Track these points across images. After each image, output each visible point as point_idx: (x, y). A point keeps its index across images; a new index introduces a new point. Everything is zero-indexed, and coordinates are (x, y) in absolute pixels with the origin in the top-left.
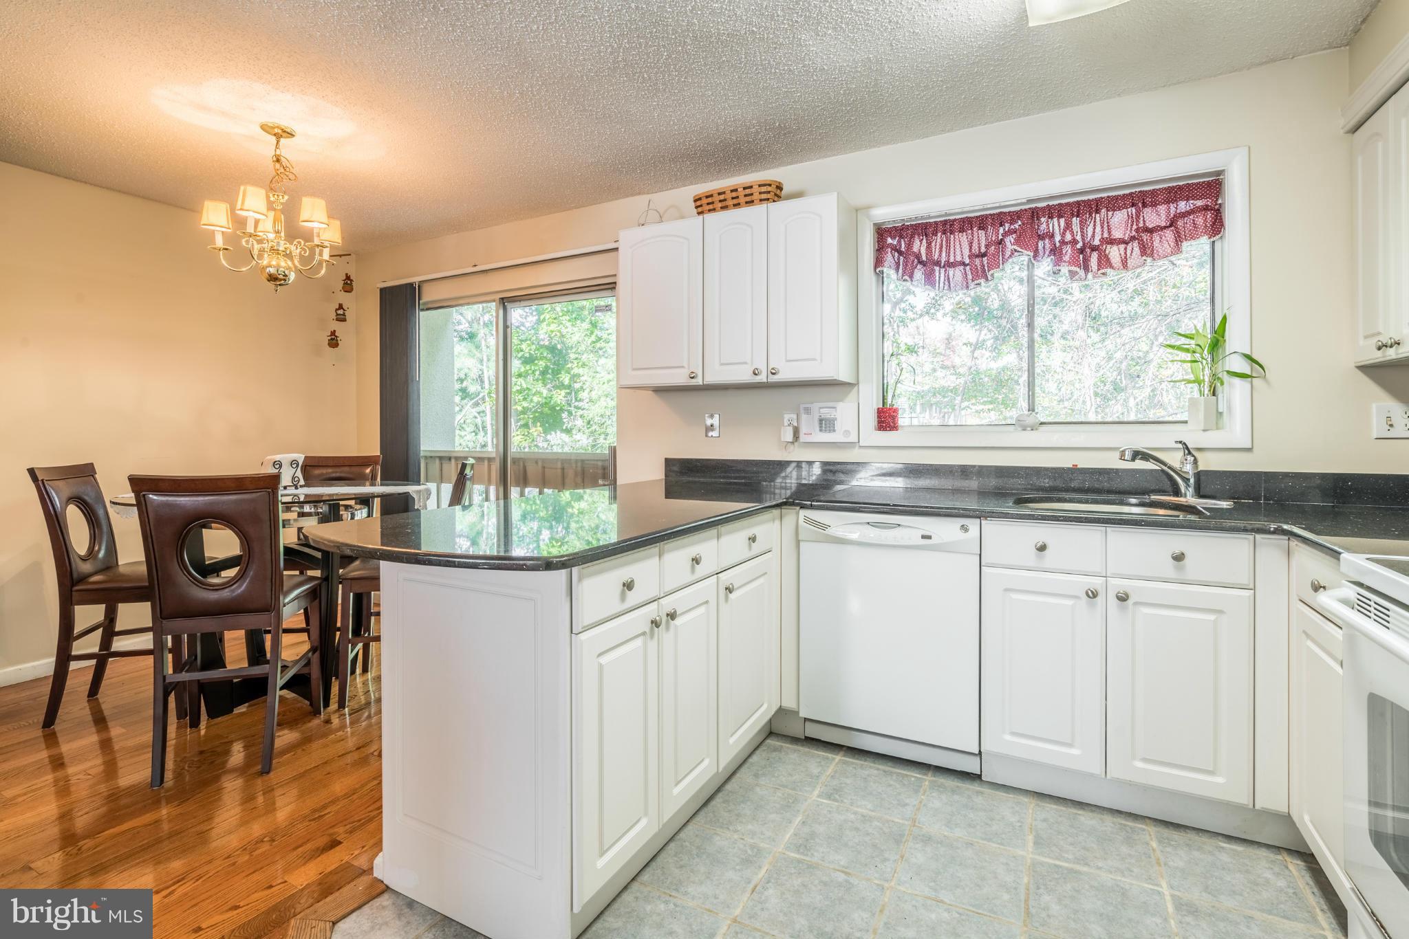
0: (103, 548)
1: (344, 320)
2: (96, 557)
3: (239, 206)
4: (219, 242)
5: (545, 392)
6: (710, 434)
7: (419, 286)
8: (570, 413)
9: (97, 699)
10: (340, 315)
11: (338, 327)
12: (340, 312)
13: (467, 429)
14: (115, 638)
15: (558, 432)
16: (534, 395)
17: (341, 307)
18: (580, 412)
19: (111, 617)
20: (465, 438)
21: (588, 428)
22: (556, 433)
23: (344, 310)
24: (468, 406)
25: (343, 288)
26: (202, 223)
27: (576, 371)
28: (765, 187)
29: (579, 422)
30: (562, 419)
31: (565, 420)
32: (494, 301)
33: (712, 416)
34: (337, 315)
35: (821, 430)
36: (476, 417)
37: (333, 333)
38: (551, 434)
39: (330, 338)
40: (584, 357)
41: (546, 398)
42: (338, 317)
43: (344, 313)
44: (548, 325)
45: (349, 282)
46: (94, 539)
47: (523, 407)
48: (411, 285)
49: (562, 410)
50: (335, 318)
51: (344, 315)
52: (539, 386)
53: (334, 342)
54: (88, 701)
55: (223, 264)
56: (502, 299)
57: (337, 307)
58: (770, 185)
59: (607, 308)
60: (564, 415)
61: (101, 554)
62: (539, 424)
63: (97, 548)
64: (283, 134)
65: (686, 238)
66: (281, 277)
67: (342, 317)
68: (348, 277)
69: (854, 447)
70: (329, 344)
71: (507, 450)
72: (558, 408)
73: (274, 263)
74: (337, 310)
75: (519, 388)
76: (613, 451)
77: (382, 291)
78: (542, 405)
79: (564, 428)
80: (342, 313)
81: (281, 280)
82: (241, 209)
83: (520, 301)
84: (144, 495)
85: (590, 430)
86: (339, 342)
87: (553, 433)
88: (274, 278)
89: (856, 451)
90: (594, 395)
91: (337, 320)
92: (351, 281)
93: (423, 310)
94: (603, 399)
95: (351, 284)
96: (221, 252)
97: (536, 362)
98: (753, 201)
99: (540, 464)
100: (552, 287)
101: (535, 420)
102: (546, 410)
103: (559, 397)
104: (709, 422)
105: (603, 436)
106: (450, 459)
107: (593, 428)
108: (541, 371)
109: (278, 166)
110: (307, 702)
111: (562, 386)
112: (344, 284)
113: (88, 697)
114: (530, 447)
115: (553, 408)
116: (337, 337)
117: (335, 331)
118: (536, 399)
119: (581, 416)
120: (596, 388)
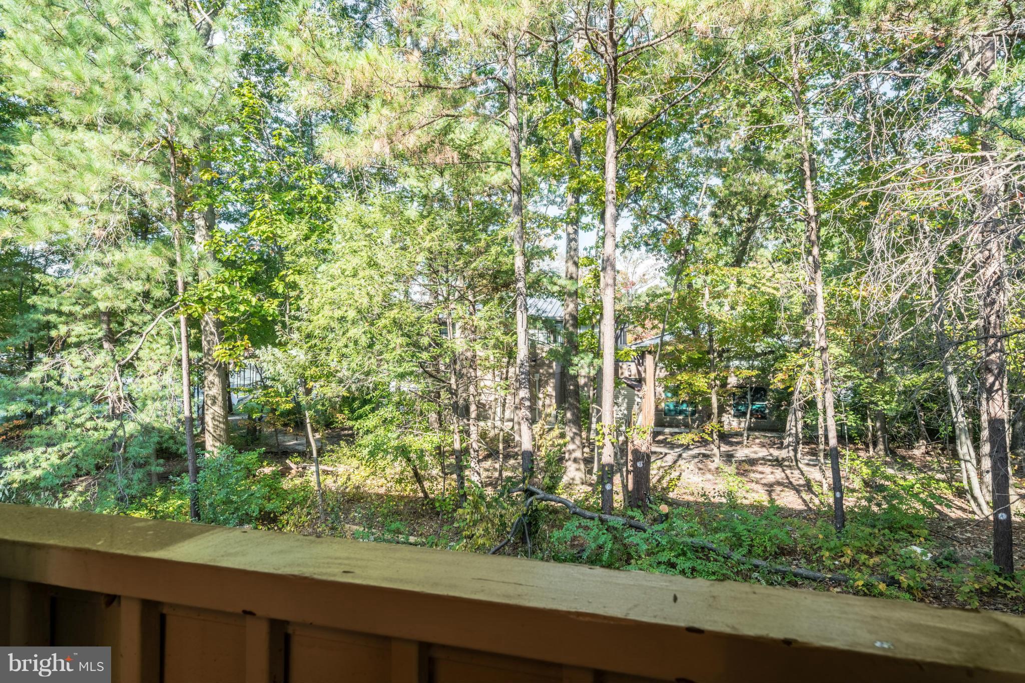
5: (254, 301)
8: (284, 325)
13: (160, 341)
15: (270, 347)
16: (240, 303)
18: (297, 324)
20: (157, 351)
21: (306, 343)
22: (266, 347)
24: (161, 316)
27: (291, 278)
29: (296, 336)
30: (274, 332)
31: (278, 333)
36: (170, 328)
38: (260, 349)
40: (302, 260)
41: (255, 307)
44: (259, 224)
47: (227, 317)
49: (274, 322)
52: (248, 294)
60: (278, 327)
62: (246, 337)
72: (270, 319)
75: (220, 295)
78: (252, 315)
79: (277, 341)
85: (309, 344)
87: (263, 347)
90: (316, 303)
94: (327, 307)
97: (244, 267)
101: (242, 333)
102: (256, 321)
103: (271, 307)
105: (325, 351)
107: (313, 342)
108: (249, 279)
111: (275, 295)
115: (263, 319)
118: (242, 308)
119: (298, 329)
120: (319, 295)
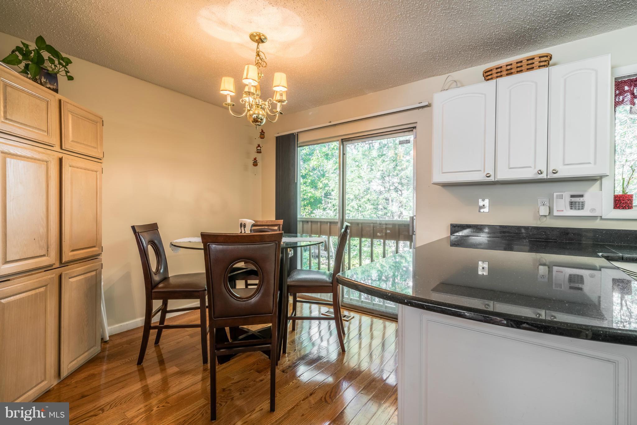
0: (163, 267)
1: (260, 152)
2: (160, 272)
3: (245, 76)
4: (229, 101)
6: (482, 210)
7: (297, 134)
9: (159, 345)
10: (258, 150)
11: (259, 156)
12: (259, 148)
14: (167, 314)
17: (259, 146)
19: (165, 304)
23: (261, 147)
25: (260, 137)
26: (221, 89)
28: (544, 58)
32: (338, 141)
33: (483, 200)
34: (257, 150)
35: (571, 209)
37: (255, 159)
39: (254, 161)
42: (258, 151)
43: (261, 149)
45: (263, 133)
46: (159, 263)
48: (293, 134)
50: (256, 151)
51: (260, 150)
53: (255, 164)
54: (155, 346)
55: (230, 113)
56: (342, 139)
57: (257, 146)
58: (547, 56)
59: (407, 142)
61: (162, 271)
63: (160, 268)
64: (260, 40)
65: (482, 94)
66: (259, 120)
67: (260, 151)
68: (262, 131)
69: (597, 219)
70: (253, 164)
71: (344, 218)
73: (256, 112)
74: (257, 147)
76: (412, 219)
77: (277, 138)
80: (260, 149)
81: (259, 122)
82: (246, 78)
83: (352, 140)
84: (209, 245)
86: (258, 163)
88: (256, 121)
89: (598, 221)
91: (257, 152)
92: (264, 133)
93: (300, 147)
95: (264, 134)
96: (230, 107)
98: (533, 68)
99: (360, 226)
100: (372, 132)
104: (481, 203)
106: (308, 222)
109: (258, 58)
110: (268, 357)
112: (261, 134)
113: (155, 344)
114: (306, 215)
116: (257, 161)
117: (256, 158)
